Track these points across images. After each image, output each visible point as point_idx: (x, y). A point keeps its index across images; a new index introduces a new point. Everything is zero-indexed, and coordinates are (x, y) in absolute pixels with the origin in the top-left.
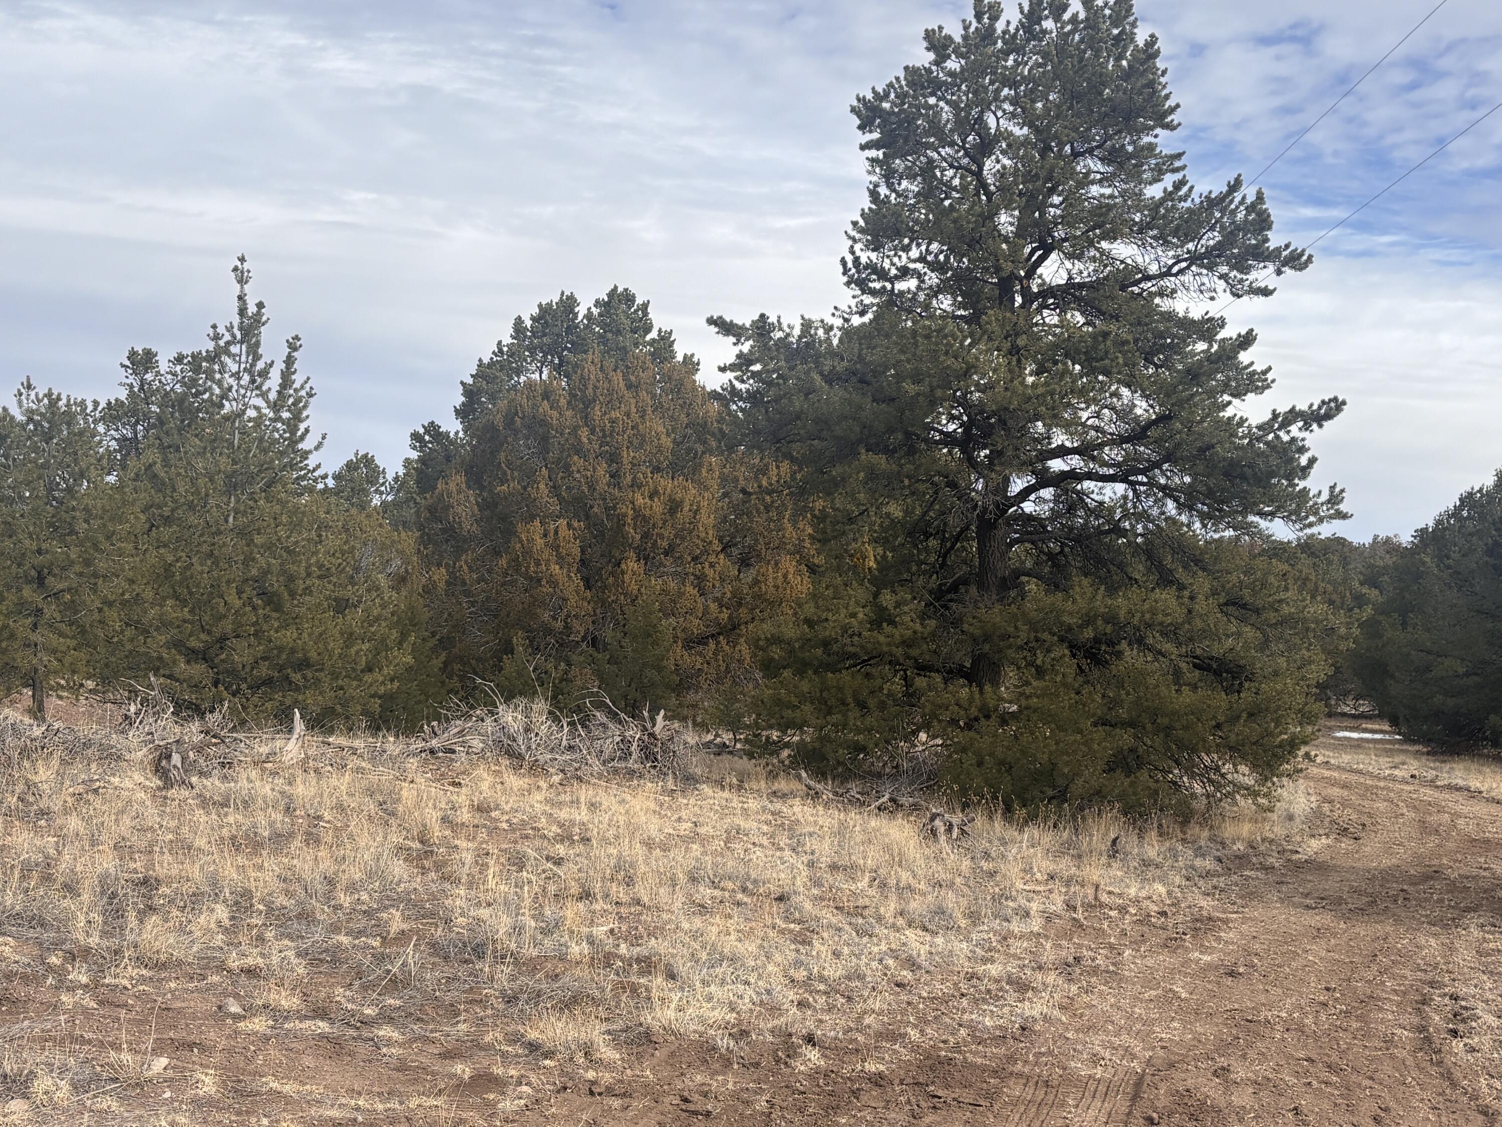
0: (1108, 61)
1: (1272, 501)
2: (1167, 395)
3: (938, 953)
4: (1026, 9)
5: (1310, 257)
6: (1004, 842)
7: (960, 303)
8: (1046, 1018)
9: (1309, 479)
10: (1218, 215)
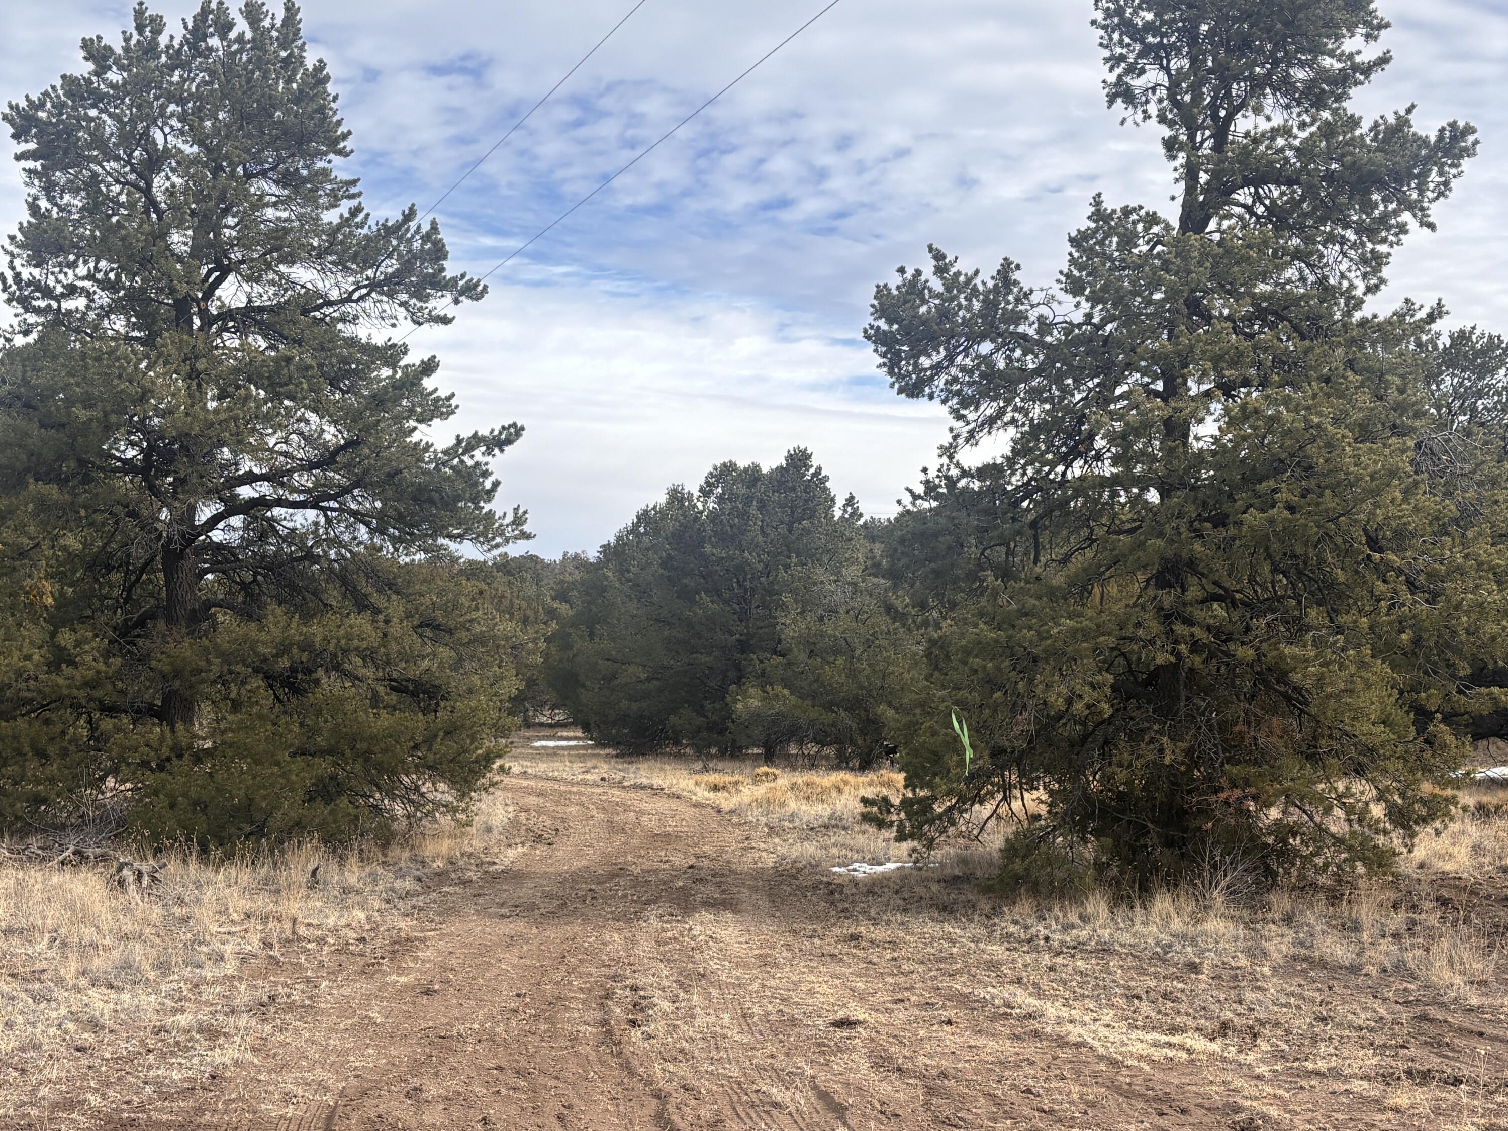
0: (277, 84)
1: (460, 524)
2: (354, 421)
3: (123, 1010)
4: (190, 25)
5: (485, 287)
6: (198, 885)
7: (134, 324)
8: (237, 1063)
9: (493, 501)
10: (395, 242)
